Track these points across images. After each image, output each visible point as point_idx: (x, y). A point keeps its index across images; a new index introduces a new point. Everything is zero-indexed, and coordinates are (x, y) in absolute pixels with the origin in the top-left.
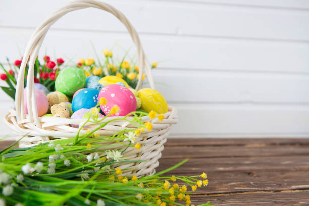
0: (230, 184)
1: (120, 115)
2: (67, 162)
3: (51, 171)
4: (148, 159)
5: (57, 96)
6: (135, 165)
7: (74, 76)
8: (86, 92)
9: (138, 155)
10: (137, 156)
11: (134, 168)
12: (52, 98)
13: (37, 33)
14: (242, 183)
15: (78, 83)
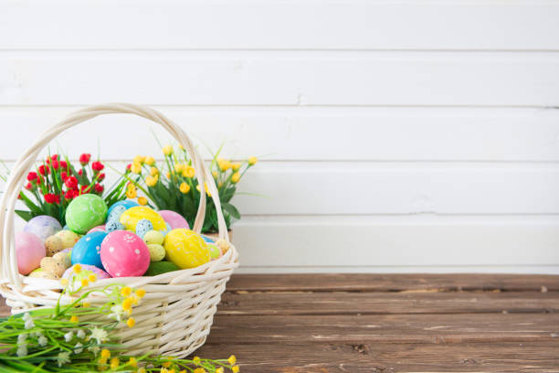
0: (306, 366)
1: (122, 276)
2: (42, 341)
3: (22, 352)
4: (180, 328)
5: (60, 240)
6: (155, 338)
7: (86, 209)
8: (88, 239)
9: (158, 325)
10: (157, 327)
11: (154, 341)
12: (51, 243)
13: (20, 163)
14: (327, 364)
15: (92, 218)
